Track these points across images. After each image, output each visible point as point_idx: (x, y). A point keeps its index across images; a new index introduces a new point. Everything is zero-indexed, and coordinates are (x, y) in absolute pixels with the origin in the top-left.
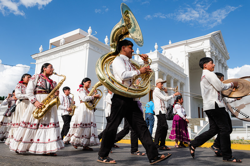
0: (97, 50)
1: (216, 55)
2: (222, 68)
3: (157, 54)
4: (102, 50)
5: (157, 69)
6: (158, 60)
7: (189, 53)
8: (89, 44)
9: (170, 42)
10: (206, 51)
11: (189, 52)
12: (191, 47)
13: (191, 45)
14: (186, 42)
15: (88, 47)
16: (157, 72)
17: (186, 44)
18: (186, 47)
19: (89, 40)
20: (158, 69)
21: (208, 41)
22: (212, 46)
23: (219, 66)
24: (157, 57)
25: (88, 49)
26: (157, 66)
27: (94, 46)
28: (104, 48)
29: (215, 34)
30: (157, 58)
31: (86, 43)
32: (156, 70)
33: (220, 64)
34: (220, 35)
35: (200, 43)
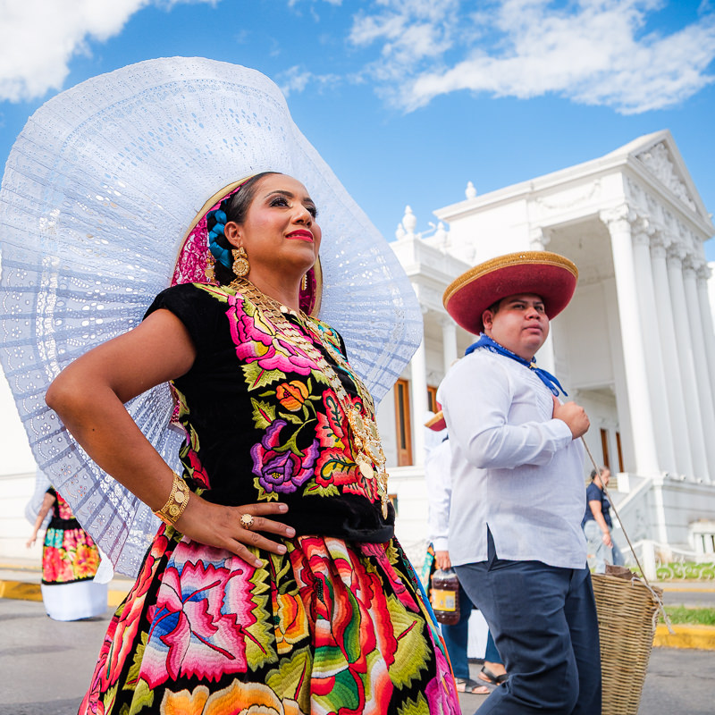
1: (652, 231)
2: (684, 276)
3: (416, 248)
6: (418, 271)
7: (544, 230)
9: (470, 190)
10: (610, 217)
11: (546, 224)
12: (551, 207)
13: (550, 200)
14: (529, 190)
17: (532, 196)
18: (533, 205)
21: (617, 180)
22: (632, 195)
23: (668, 269)
29: (647, 148)
33: (674, 260)
34: (666, 147)
35: (584, 189)
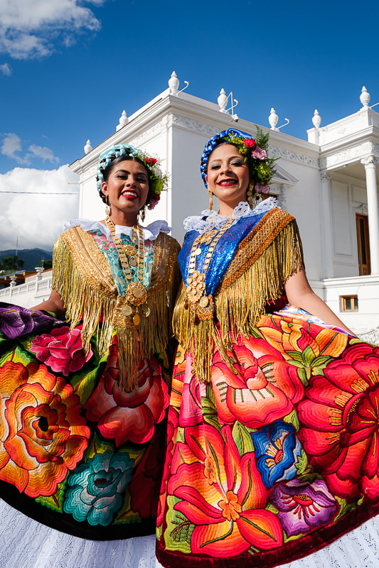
0: (194, 129)
3: (369, 117)
4: (210, 127)
5: (371, 159)
6: (371, 132)
8: (171, 116)
15: (171, 123)
16: (372, 165)
19: (170, 107)
20: (375, 158)
24: (370, 124)
25: (171, 129)
26: (370, 151)
27: (187, 120)
28: (215, 120)
30: (368, 126)
31: (167, 113)
32: (368, 161)
